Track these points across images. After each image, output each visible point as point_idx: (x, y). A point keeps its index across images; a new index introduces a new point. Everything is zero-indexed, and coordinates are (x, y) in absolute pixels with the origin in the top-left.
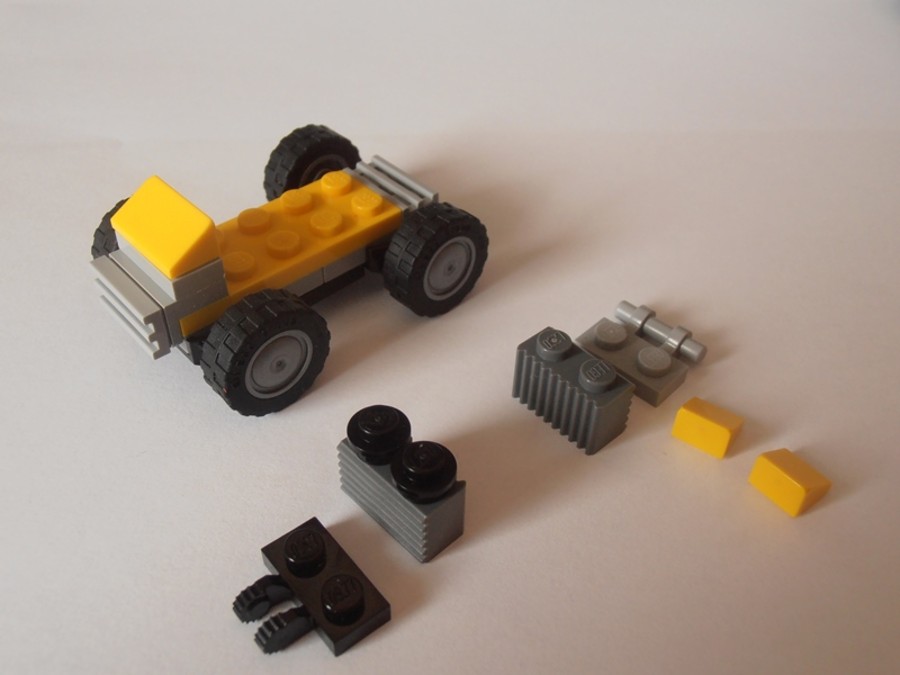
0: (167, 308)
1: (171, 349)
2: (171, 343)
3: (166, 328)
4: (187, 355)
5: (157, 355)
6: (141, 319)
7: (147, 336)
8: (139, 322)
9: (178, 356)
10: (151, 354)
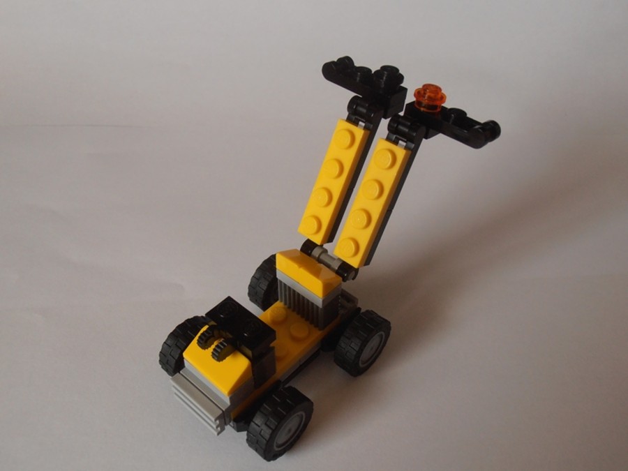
0: (226, 410)
1: (226, 427)
2: (226, 424)
3: (224, 419)
4: (233, 427)
5: (218, 434)
6: (213, 419)
7: (215, 426)
8: (210, 420)
9: (229, 429)
10: (216, 433)
